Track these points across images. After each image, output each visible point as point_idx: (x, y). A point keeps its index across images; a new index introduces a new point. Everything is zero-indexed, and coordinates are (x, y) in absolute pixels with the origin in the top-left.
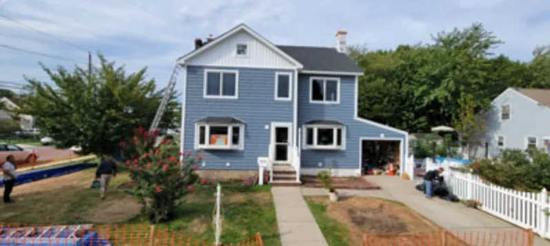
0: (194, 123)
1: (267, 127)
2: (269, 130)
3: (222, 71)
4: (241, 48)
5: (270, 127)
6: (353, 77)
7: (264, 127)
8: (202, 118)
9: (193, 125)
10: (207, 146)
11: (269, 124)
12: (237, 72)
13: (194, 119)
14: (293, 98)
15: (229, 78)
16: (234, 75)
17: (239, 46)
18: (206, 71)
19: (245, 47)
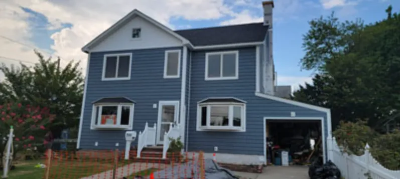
0: (92, 104)
1: (155, 106)
2: (157, 109)
3: (118, 55)
4: (135, 33)
5: (158, 106)
6: (254, 47)
7: (152, 106)
8: (99, 99)
9: (91, 107)
10: (100, 126)
11: (157, 103)
12: (131, 54)
13: (93, 100)
14: (181, 75)
15: (124, 60)
16: (128, 57)
17: (134, 30)
18: (105, 56)
19: (139, 30)
